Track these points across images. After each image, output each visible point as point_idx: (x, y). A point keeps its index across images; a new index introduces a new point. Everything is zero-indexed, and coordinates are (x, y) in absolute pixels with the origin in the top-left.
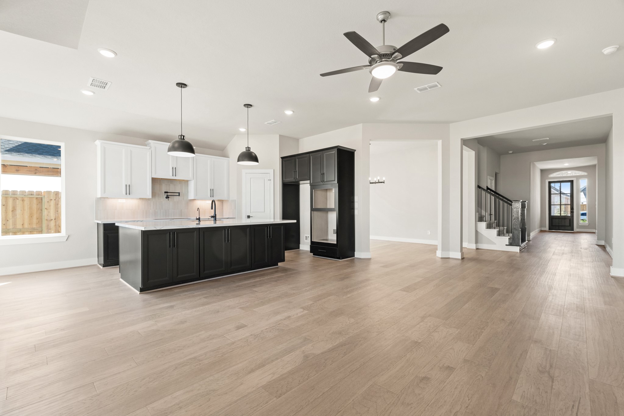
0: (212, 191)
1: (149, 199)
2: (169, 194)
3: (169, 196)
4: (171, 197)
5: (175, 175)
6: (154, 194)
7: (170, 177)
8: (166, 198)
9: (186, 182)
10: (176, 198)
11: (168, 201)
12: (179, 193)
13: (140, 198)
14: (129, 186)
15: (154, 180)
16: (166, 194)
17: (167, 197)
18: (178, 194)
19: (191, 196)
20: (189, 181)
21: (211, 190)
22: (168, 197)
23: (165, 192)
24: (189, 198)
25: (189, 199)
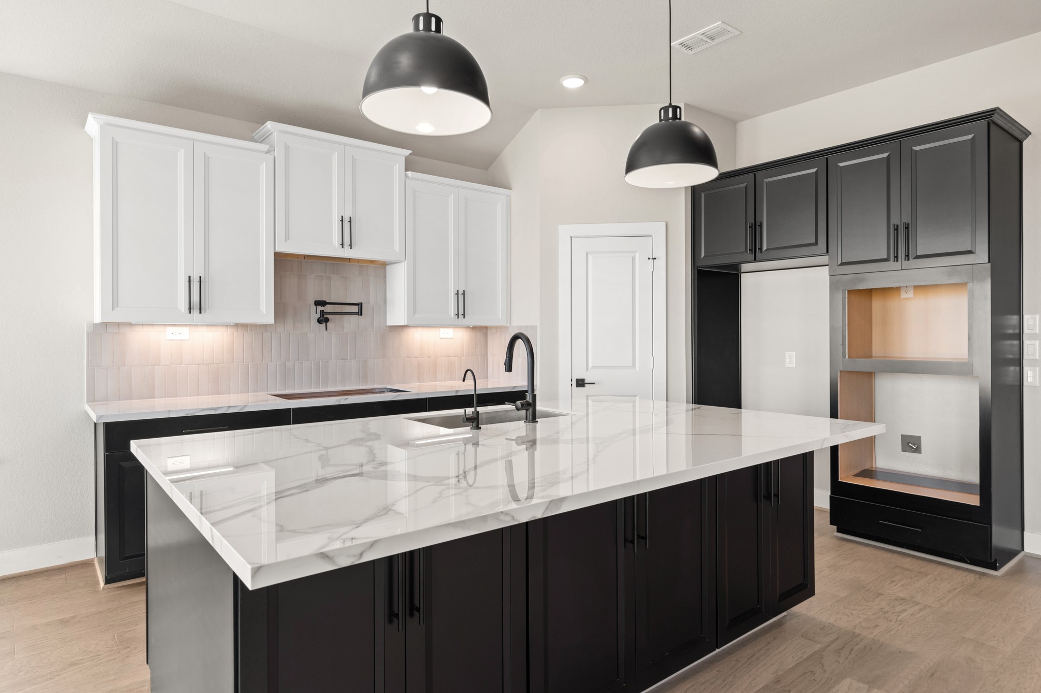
0: (461, 296)
1: (265, 326)
2: (328, 308)
3: (328, 316)
4: (334, 320)
5: (350, 245)
6: (281, 309)
7: (333, 249)
8: (320, 321)
9: (380, 267)
10: (351, 322)
11: (325, 332)
12: (360, 305)
13: (237, 325)
14: (200, 282)
15: (282, 261)
16: (320, 308)
17: (323, 320)
18: (355, 309)
19: (397, 315)
20: (391, 263)
21: (457, 294)
22: (327, 320)
23: (318, 303)
24: (390, 323)
25: (388, 324)
